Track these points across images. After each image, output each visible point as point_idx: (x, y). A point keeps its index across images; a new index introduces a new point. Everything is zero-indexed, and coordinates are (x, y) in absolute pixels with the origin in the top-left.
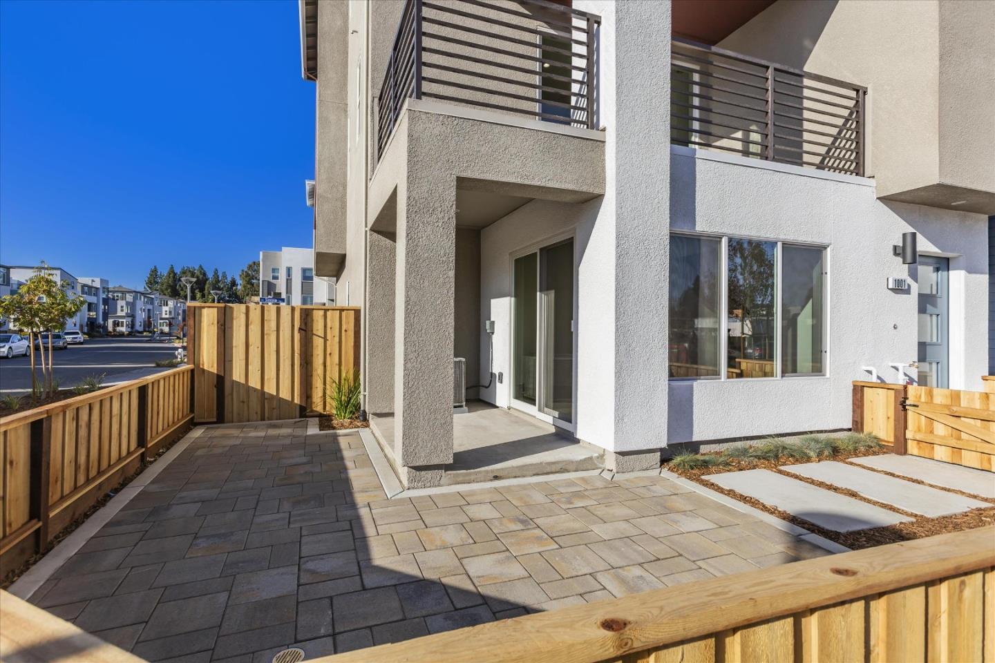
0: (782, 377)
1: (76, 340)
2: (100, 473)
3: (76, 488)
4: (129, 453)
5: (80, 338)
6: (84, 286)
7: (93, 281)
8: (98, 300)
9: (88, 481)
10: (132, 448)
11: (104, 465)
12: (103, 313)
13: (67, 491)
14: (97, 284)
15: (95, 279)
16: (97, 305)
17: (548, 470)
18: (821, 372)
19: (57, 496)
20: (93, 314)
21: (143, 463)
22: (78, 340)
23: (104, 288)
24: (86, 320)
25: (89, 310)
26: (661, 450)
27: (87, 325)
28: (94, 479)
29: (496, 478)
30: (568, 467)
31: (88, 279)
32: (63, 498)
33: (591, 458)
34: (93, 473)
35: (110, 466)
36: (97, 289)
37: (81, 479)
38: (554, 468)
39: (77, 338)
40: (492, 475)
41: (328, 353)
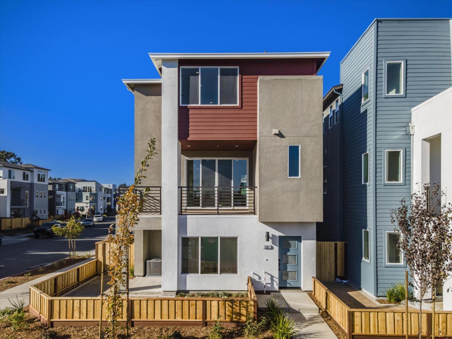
0: (220, 274)
1: (99, 220)
2: (67, 286)
3: (62, 289)
4: (74, 283)
5: (101, 219)
6: (106, 189)
7: (109, 186)
8: (112, 196)
9: (65, 288)
10: (75, 281)
11: (68, 285)
12: (114, 202)
13: (60, 289)
14: (111, 187)
15: (110, 185)
16: (111, 198)
17: (149, 293)
18: (237, 273)
19: (59, 290)
20: (110, 203)
21: (78, 285)
22: (100, 220)
23: (114, 189)
24: (106, 206)
25: (108, 202)
26: (176, 291)
27: (107, 209)
28: (66, 287)
29: (136, 294)
30: (154, 293)
31: (107, 185)
32: (60, 290)
33: (160, 292)
34: (66, 286)
35: (70, 285)
36: (111, 190)
37: (63, 287)
38: (150, 293)
39: (99, 219)
40: (135, 293)
41: (131, 256)
